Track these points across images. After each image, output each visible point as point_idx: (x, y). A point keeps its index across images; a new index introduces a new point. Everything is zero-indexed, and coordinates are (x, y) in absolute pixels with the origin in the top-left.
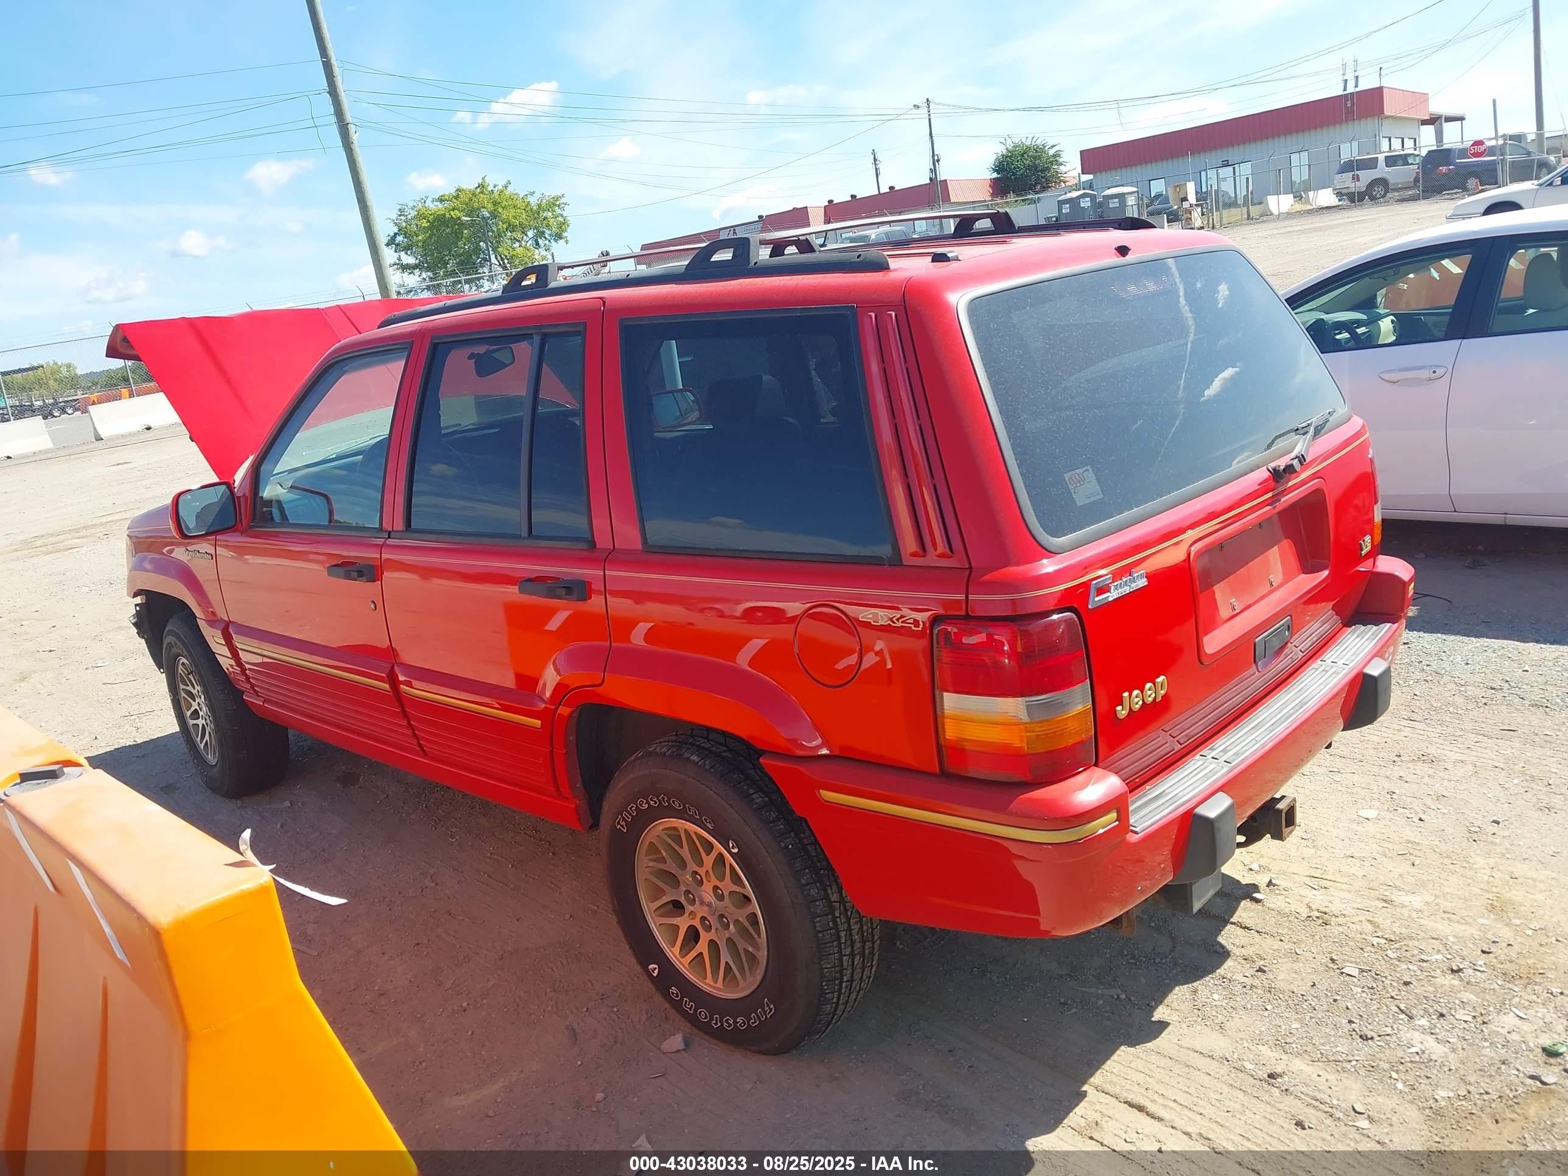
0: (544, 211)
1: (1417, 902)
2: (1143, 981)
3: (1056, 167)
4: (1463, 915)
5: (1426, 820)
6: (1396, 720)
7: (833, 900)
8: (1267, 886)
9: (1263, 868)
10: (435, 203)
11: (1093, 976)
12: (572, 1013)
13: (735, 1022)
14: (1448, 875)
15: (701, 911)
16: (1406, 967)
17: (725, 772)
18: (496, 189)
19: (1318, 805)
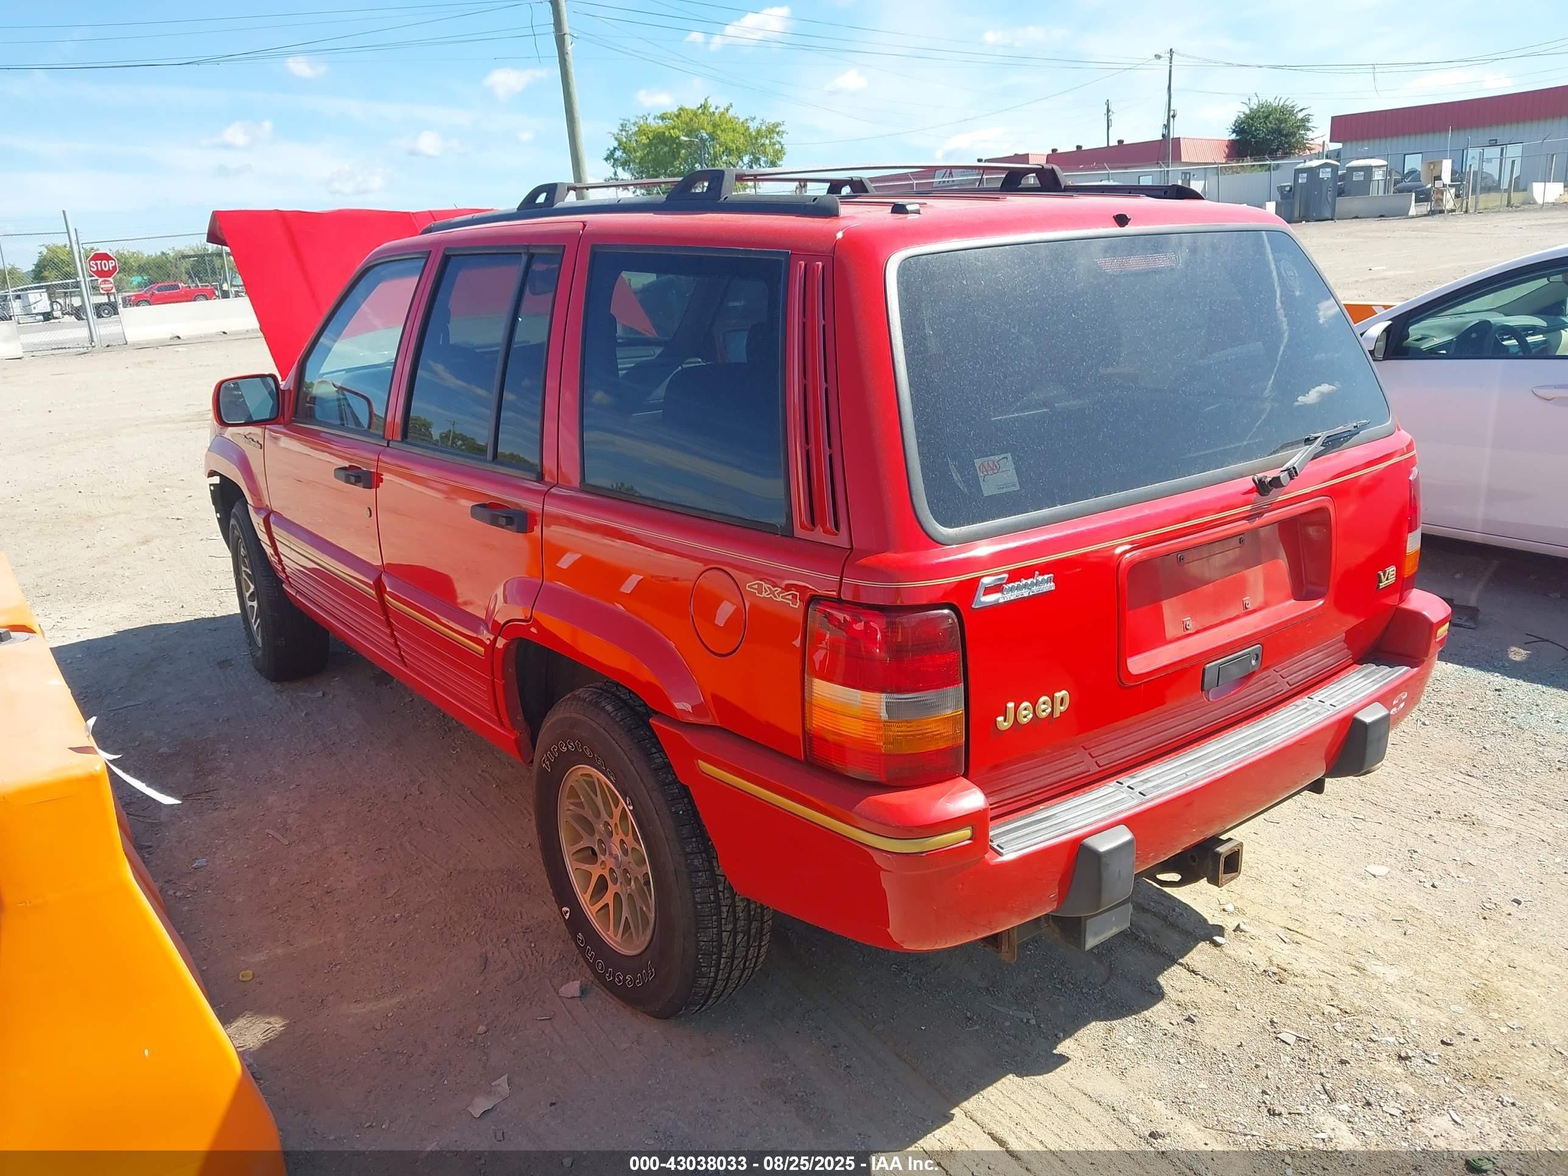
0: (762, 137)
1: (1392, 975)
2: (1062, 1009)
3: (1303, 132)
4: (1437, 998)
5: (1439, 887)
6: (1451, 773)
7: (718, 872)
8: (1234, 931)
9: (1239, 911)
10: (657, 121)
11: (1012, 995)
12: (492, 941)
13: (625, 979)
14: (1440, 952)
15: (611, 863)
16: (1350, 1043)
17: (633, 727)
18: (718, 111)
19: (1325, 852)
